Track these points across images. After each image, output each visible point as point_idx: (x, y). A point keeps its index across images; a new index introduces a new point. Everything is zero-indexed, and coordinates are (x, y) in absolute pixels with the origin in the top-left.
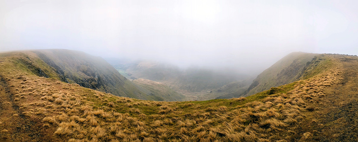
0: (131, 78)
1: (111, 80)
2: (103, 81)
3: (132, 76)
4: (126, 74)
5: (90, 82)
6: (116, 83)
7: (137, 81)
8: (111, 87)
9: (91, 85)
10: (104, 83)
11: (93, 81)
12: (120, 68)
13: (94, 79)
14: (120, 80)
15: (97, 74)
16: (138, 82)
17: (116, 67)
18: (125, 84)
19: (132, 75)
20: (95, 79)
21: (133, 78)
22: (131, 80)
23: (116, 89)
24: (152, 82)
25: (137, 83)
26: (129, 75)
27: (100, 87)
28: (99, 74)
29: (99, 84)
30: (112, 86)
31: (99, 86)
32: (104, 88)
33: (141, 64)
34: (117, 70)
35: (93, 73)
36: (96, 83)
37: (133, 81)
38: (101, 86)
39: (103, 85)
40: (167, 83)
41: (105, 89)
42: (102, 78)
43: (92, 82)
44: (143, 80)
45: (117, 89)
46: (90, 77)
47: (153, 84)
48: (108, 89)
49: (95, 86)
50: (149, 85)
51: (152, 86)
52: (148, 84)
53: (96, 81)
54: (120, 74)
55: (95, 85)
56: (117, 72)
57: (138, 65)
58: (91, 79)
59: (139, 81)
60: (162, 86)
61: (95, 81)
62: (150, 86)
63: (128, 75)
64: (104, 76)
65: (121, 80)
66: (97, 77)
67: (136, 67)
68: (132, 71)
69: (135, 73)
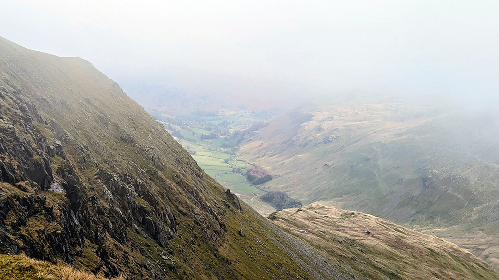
0: (267, 199)
1: (144, 204)
2: (100, 212)
3: (268, 184)
4: (238, 171)
5: (12, 218)
6: (174, 225)
7: (300, 217)
8: (142, 251)
9: (22, 237)
10: (106, 227)
11: (33, 213)
12: (203, 137)
13: (42, 202)
14: (197, 210)
15: (60, 171)
16: (302, 226)
17: (178, 128)
18: (227, 237)
19: (269, 178)
20: (49, 202)
21: (277, 200)
22: (264, 211)
23: (174, 260)
24: (393, 233)
25: (296, 231)
26: (256, 179)
27: (80, 254)
28: (71, 171)
29: (70, 229)
30: (151, 242)
31: (73, 245)
32: (104, 254)
33: (331, 118)
34: (184, 144)
35: (37, 164)
36: (56, 227)
37: (273, 217)
38: (87, 242)
39: (96, 240)
40: (491, 245)
41: (107, 264)
42: (91, 194)
43: (31, 222)
44: (334, 211)
45: (180, 262)
46: (18, 191)
47: (398, 243)
48: (127, 264)
49: (47, 249)
50: (365, 249)
51: (390, 257)
52: (369, 241)
53: (57, 212)
54: (198, 173)
55: (49, 238)
56: (185, 160)
57: (309, 118)
58: (24, 202)
59: (312, 219)
60: (454, 262)
61: (49, 211)
62: (379, 253)
63: (250, 178)
64: (107, 179)
65: (204, 207)
66: (60, 190)
67: (296, 134)
68: (270, 155)
69: (288, 171)
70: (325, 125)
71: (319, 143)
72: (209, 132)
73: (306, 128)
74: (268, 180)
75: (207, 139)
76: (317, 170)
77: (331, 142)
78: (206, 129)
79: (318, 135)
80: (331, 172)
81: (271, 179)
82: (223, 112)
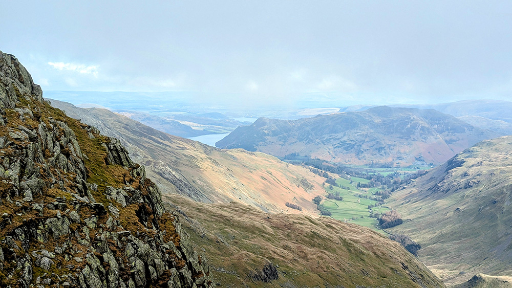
3: (397, 228)
4: (376, 216)
12: (360, 186)
26: (385, 222)
57: (460, 164)
63: (382, 223)
67: (443, 180)
68: (414, 201)
69: (421, 215)
70: (471, 171)
71: (460, 188)
72: (369, 181)
73: (453, 174)
74: (398, 225)
75: (364, 187)
76: (448, 214)
77: (472, 187)
78: (367, 178)
79: (462, 180)
80: (459, 216)
81: (401, 223)
82: (398, 163)
